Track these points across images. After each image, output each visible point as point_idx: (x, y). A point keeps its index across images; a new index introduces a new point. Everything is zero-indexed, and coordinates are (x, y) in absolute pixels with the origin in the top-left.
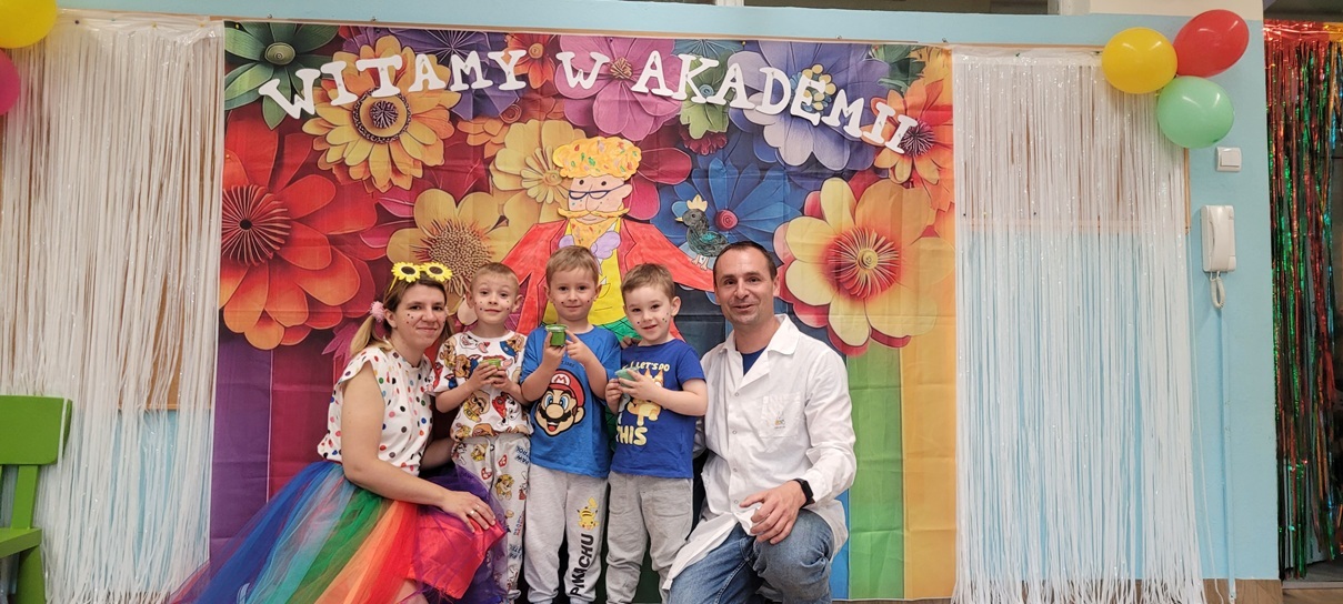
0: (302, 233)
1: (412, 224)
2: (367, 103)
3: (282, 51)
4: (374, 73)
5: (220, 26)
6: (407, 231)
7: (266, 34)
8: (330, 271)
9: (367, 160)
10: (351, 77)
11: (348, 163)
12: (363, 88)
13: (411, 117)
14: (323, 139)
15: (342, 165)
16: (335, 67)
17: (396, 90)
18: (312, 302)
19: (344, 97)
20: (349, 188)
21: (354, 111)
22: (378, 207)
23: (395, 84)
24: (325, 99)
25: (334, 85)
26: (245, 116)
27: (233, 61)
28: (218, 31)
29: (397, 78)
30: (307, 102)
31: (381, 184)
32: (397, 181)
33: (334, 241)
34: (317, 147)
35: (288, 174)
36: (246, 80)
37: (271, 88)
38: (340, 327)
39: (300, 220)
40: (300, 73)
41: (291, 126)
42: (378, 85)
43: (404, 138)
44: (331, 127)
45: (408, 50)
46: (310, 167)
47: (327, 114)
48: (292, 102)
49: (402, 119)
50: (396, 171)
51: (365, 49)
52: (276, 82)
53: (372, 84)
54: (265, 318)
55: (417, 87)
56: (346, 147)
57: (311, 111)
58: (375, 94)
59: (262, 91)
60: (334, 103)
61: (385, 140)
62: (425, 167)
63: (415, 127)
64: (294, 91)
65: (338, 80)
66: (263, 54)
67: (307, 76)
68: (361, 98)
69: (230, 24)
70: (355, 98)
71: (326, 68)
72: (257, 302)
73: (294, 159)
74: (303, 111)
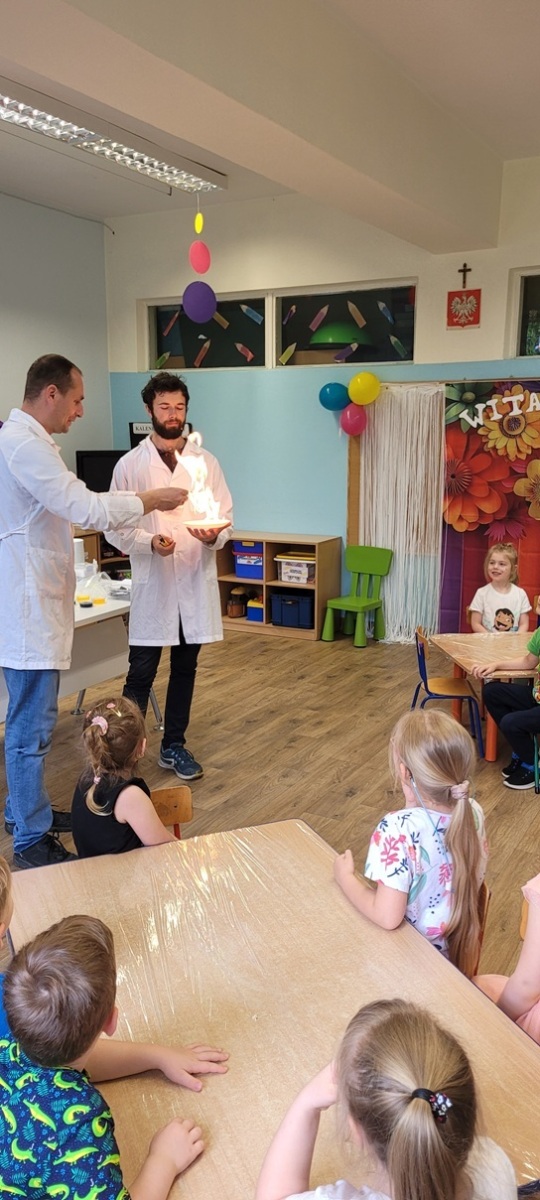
0: (477, 480)
1: (526, 476)
2: (507, 418)
3: (470, 396)
4: (510, 403)
5: (443, 386)
6: (523, 480)
7: (463, 388)
8: (488, 498)
9: (506, 446)
10: (500, 406)
11: (497, 447)
12: (505, 412)
13: (527, 424)
14: (486, 436)
15: (495, 448)
16: (492, 403)
17: (521, 412)
18: (480, 511)
19: (497, 416)
20: (498, 459)
21: (500, 422)
22: (510, 468)
23: (520, 408)
24: (488, 417)
25: (492, 411)
26: (454, 426)
27: (449, 402)
28: (443, 388)
29: (521, 405)
30: (480, 420)
31: (512, 457)
32: (520, 456)
33: (490, 484)
34: (484, 441)
35: (471, 454)
36: (454, 410)
37: (464, 415)
38: (491, 523)
39: (476, 475)
40: (477, 406)
41: (473, 431)
42: (512, 409)
43: (523, 435)
44: (490, 431)
45: (527, 391)
46: (481, 450)
47: (489, 425)
48: (473, 419)
49: (523, 426)
50: (519, 451)
51: (507, 392)
52: (467, 411)
53: (509, 409)
54: (461, 518)
55: (531, 409)
56: (497, 440)
57: (481, 423)
58: (511, 414)
59: (461, 416)
60: (492, 419)
61: (514, 436)
62: (532, 449)
63: (529, 428)
64: (474, 414)
65: (494, 408)
66: (461, 397)
67: (480, 407)
68: (504, 416)
69: (447, 385)
70: (501, 416)
71: (489, 403)
72: (458, 511)
73: (474, 447)
74: (478, 424)
